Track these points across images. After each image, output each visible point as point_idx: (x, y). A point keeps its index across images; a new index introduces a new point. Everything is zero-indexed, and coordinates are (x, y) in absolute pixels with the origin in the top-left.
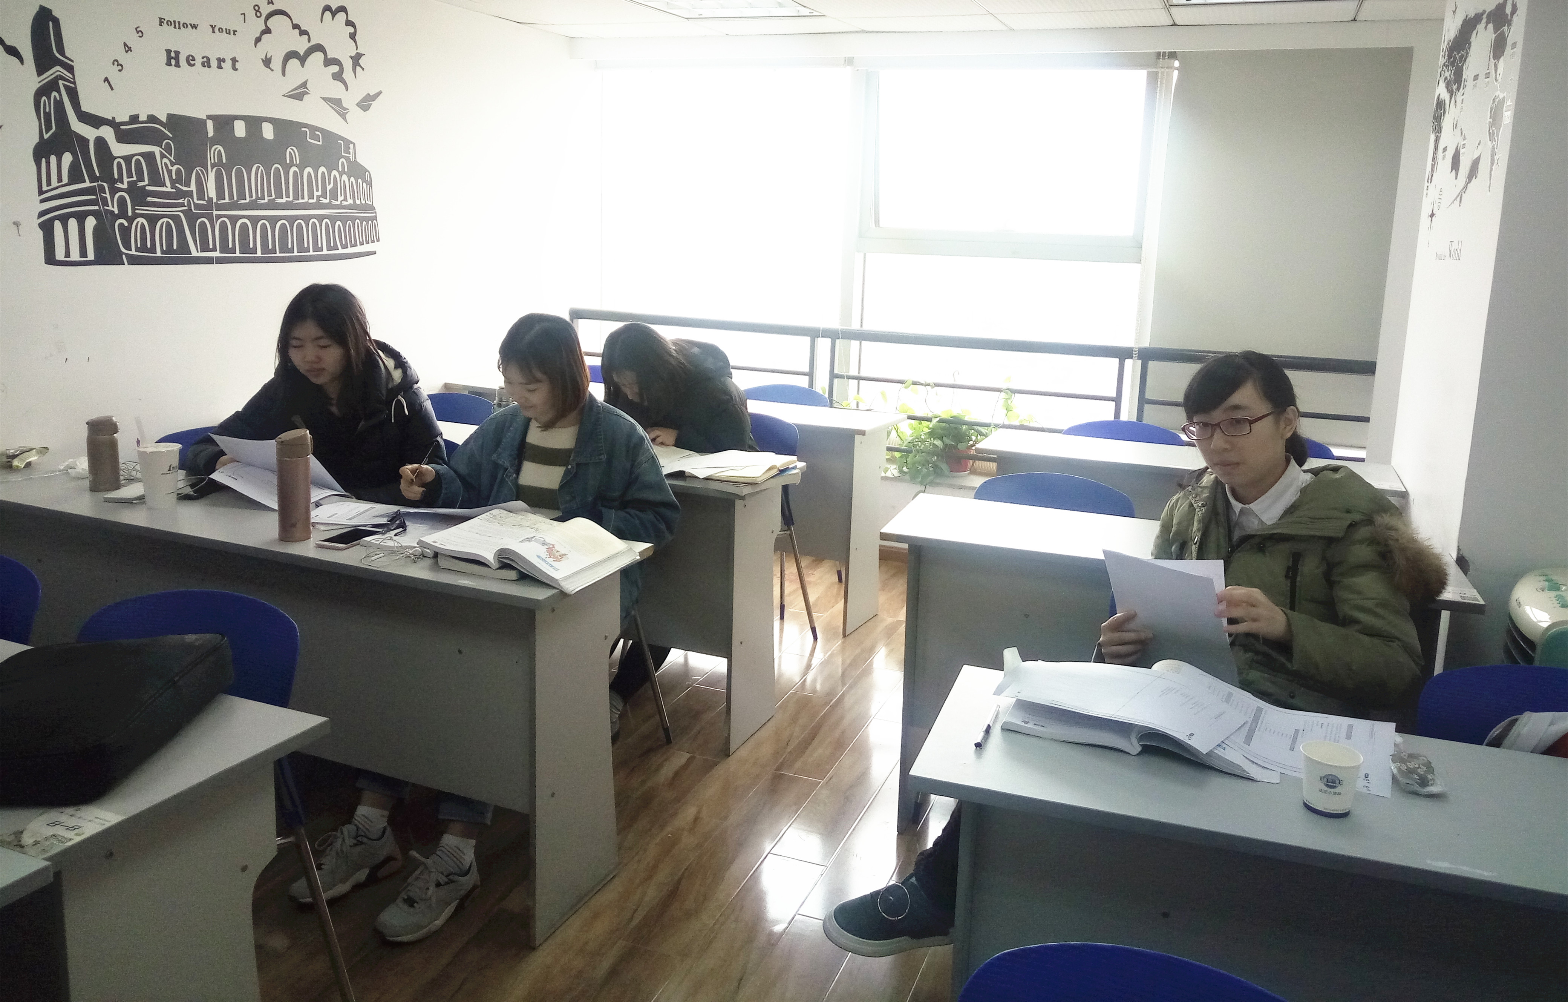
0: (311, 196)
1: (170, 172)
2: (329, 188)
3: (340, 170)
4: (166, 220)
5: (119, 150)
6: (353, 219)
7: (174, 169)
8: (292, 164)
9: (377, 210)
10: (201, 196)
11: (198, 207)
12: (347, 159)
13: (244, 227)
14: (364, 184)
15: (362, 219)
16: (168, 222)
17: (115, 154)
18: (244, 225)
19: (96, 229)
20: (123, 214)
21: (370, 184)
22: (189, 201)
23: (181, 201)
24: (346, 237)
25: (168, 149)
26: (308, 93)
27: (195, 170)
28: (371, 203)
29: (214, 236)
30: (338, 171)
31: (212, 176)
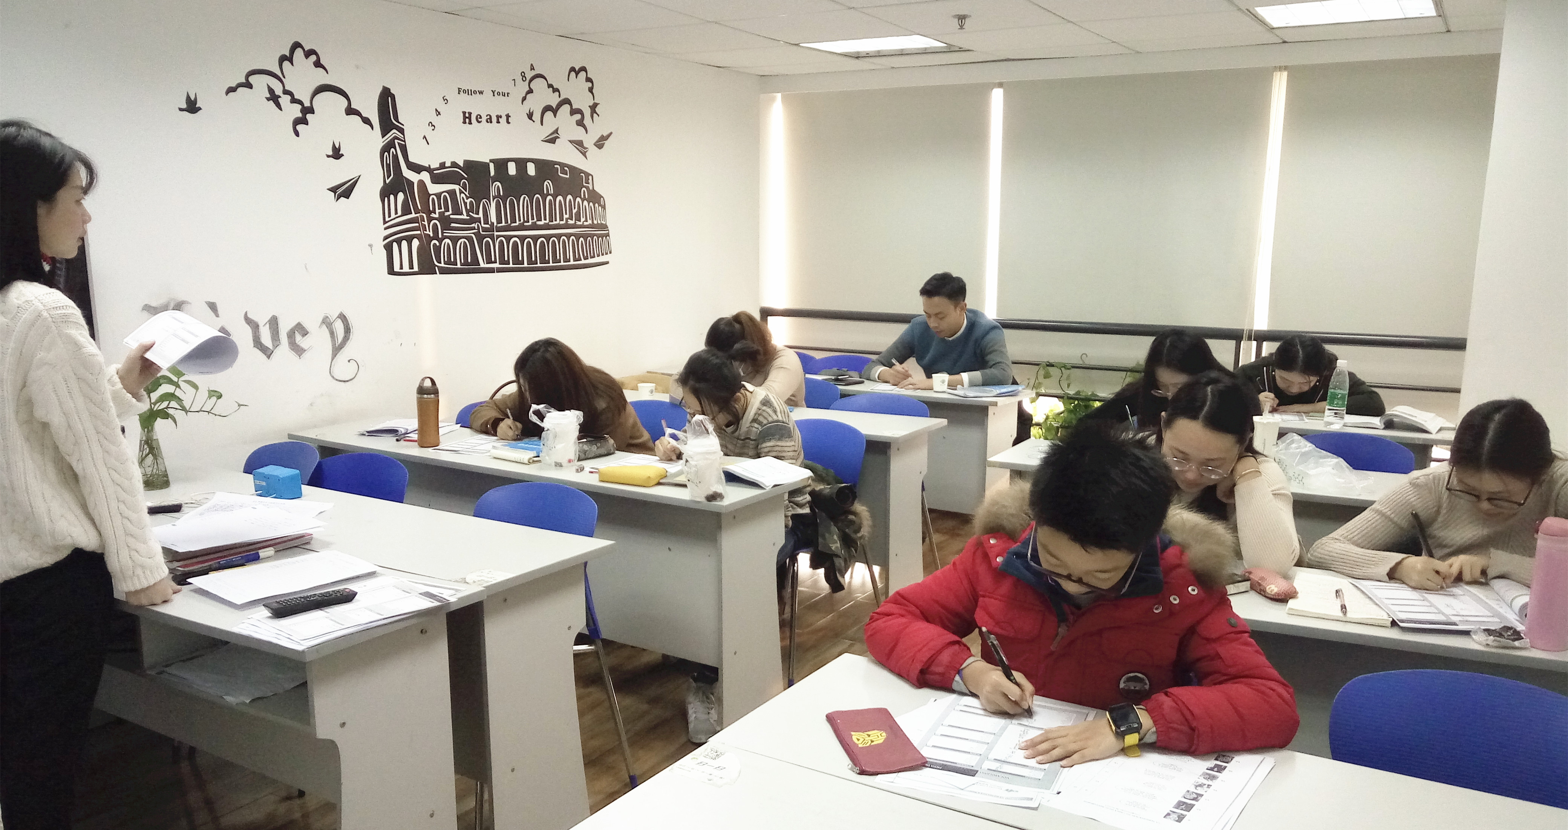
0: (562, 219)
1: (465, 204)
2: (574, 211)
3: (582, 197)
4: (463, 240)
5: (434, 189)
6: (592, 236)
7: (468, 201)
8: (548, 194)
9: (609, 228)
10: (486, 222)
11: (485, 230)
12: (587, 188)
13: (515, 243)
14: (600, 207)
15: (599, 236)
16: (465, 242)
17: (431, 192)
18: (515, 242)
19: (419, 249)
20: (436, 237)
21: (604, 207)
22: (478, 225)
23: (473, 225)
24: (587, 251)
25: (465, 188)
26: (559, 138)
27: (482, 202)
28: (605, 223)
29: (495, 252)
30: (581, 198)
31: (493, 205)
